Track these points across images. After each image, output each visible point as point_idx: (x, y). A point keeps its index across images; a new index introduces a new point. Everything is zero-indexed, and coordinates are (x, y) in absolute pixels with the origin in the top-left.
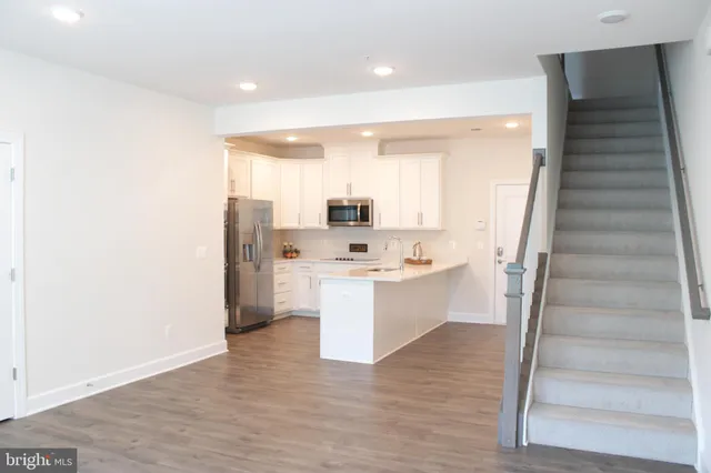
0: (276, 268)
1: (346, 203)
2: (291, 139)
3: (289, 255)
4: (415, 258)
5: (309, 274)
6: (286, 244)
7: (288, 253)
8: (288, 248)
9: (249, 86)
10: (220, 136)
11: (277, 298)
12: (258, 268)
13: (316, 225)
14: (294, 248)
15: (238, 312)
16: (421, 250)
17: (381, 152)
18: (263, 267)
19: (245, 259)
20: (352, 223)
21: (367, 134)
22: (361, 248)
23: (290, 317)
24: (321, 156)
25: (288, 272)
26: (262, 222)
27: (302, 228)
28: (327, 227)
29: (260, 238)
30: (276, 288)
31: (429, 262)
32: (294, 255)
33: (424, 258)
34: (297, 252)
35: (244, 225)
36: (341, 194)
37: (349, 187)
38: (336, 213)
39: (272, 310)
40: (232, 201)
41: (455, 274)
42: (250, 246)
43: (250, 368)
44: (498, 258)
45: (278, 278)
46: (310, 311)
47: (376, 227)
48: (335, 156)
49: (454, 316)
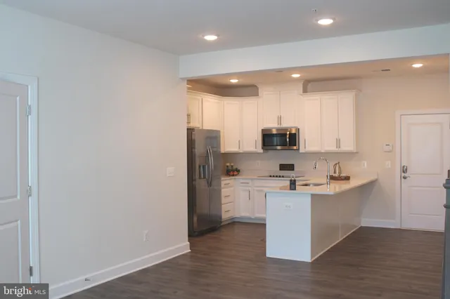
0: (223, 183)
1: (274, 132)
2: (234, 81)
3: (232, 173)
4: (337, 175)
5: (247, 188)
6: (228, 164)
7: (232, 172)
8: (230, 168)
9: (211, 38)
10: (183, 79)
11: (224, 208)
12: (210, 184)
13: (252, 149)
14: (234, 167)
15: (195, 219)
16: (340, 167)
17: (305, 91)
18: (213, 183)
19: (200, 178)
20: (279, 148)
21: (296, 76)
22: (290, 167)
23: (233, 223)
24: (256, 94)
25: (231, 187)
26: (212, 147)
27: (241, 152)
28: (261, 151)
29: (211, 159)
30: (224, 200)
31: (347, 178)
32: (235, 173)
33: (343, 175)
34: (238, 171)
35: (199, 149)
36: (273, 125)
37: (280, 118)
38: (268, 139)
39: (221, 218)
40: (190, 131)
41: (367, 188)
42: (204, 167)
43: (212, 265)
44: (403, 175)
45: (224, 192)
46: (250, 219)
47: (302, 150)
48: (267, 94)
49: (367, 222)
